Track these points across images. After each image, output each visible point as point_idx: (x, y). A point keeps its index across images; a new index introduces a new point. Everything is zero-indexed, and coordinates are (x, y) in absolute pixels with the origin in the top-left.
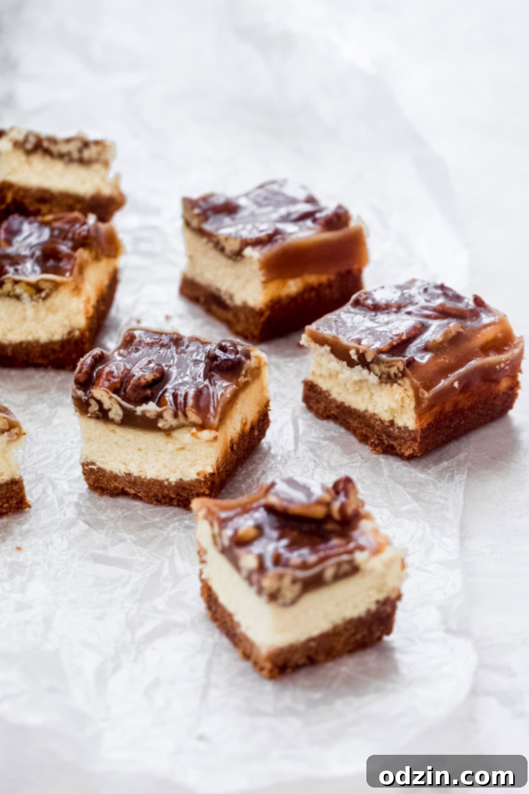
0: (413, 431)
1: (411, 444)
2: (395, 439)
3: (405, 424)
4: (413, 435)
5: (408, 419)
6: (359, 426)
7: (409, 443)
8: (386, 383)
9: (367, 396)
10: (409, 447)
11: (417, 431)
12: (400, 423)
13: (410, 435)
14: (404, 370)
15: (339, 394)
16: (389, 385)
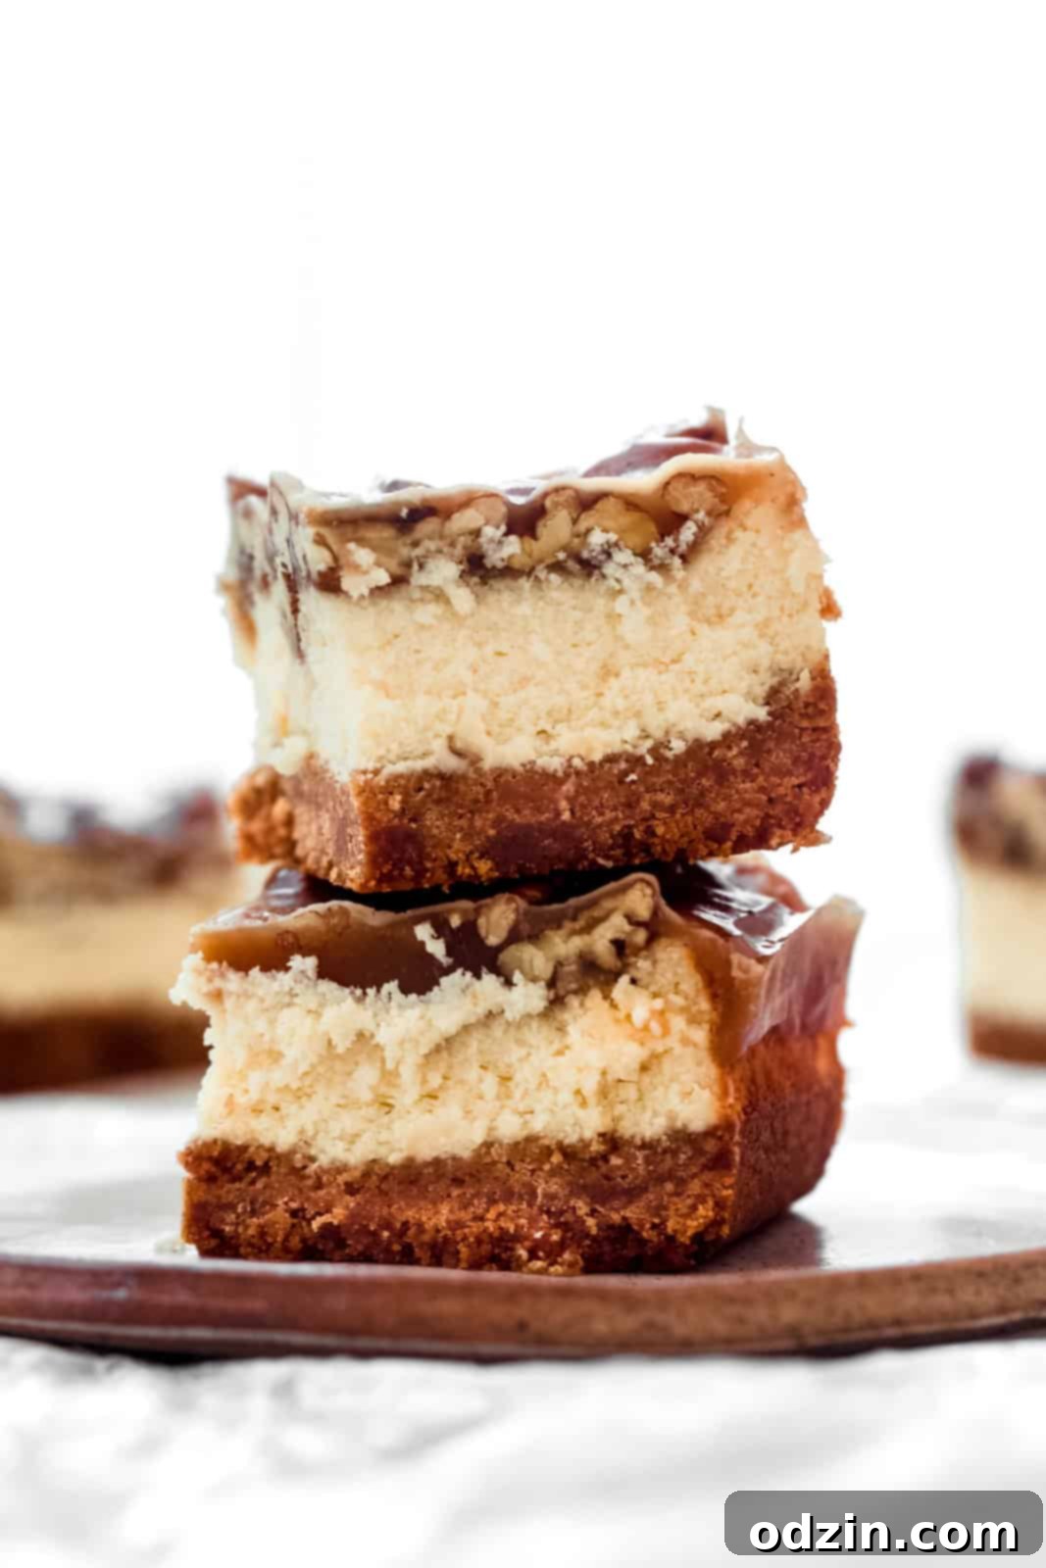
0: (710, 1133)
1: (707, 1185)
2: (632, 1194)
3: (672, 1116)
4: (711, 1146)
5: (687, 1095)
6: (465, 1216)
7: (695, 1187)
8: (582, 991)
9: (490, 1084)
10: (701, 1199)
11: (727, 1126)
12: (647, 1123)
13: (699, 1151)
14: (655, 912)
15: (353, 1139)
16: (595, 996)
